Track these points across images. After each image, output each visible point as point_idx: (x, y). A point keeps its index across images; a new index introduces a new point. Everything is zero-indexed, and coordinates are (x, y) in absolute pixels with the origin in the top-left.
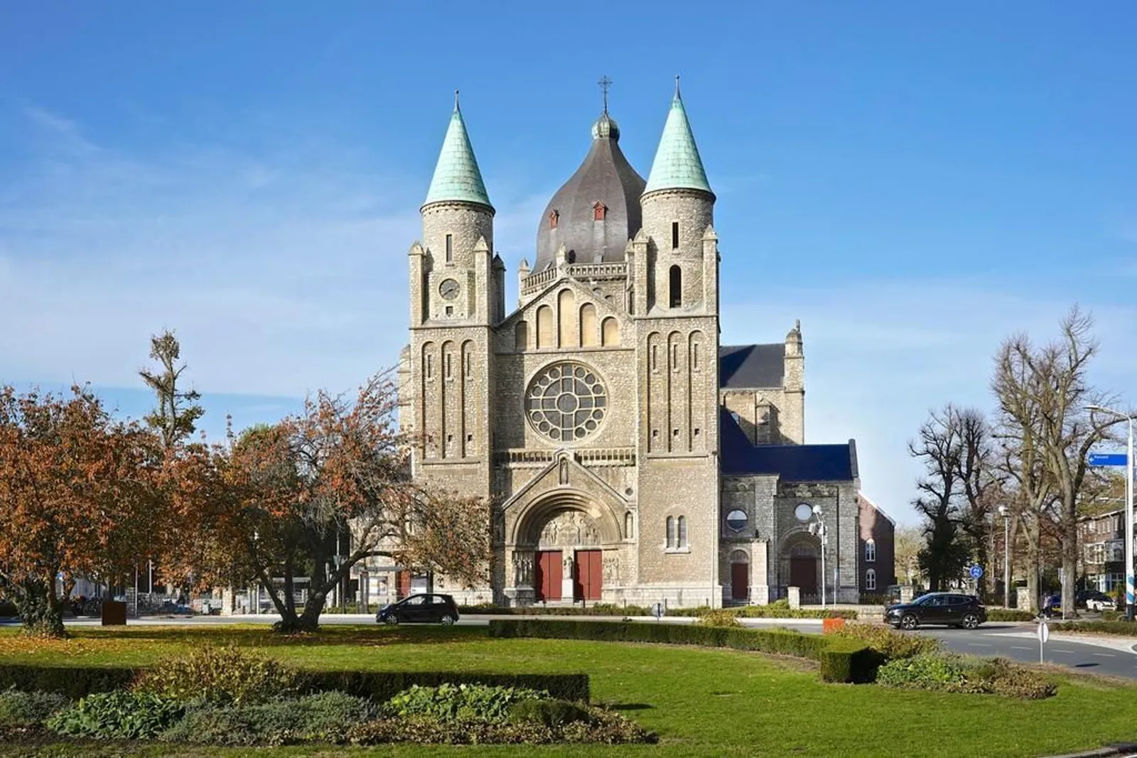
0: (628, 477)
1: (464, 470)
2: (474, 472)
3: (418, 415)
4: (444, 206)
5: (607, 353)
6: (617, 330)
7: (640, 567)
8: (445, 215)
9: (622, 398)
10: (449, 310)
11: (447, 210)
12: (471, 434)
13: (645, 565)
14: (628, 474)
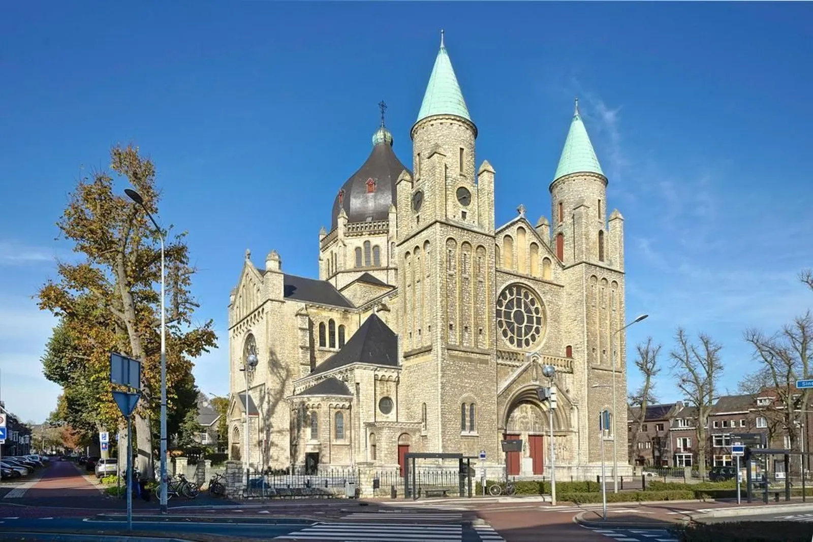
0: (567, 381)
1: (479, 359)
2: (486, 362)
3: (444, 303)
4: (458, 121)
5: (546, 284)
6: (550, 269)
7: (589, 450)
8: (458, 129)
9: (555, 321)
10: (464, 214)
11: (460, 126)
12: (481, 328)
13: (593, 449)
14: (567, 379)
